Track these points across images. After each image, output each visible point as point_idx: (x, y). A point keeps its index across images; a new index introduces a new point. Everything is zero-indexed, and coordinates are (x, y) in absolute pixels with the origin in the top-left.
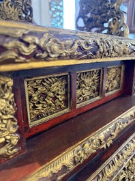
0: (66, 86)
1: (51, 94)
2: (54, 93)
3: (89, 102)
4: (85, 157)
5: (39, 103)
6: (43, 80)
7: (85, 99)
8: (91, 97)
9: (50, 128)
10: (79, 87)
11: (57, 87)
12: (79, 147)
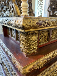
0: (48, 34)
1: (44, 36)
2: (45, 36)
3: (54, 40)
4: (55, 56)
5: (40, 39)
6: (42, 32)
7: (53, 39)
8: (55, 38)
9: (43, 47)
10: (52, 35)
11: (46, 34)
12: (53, 53)
